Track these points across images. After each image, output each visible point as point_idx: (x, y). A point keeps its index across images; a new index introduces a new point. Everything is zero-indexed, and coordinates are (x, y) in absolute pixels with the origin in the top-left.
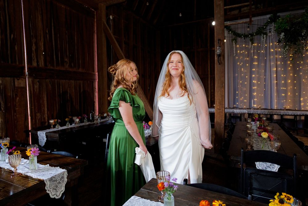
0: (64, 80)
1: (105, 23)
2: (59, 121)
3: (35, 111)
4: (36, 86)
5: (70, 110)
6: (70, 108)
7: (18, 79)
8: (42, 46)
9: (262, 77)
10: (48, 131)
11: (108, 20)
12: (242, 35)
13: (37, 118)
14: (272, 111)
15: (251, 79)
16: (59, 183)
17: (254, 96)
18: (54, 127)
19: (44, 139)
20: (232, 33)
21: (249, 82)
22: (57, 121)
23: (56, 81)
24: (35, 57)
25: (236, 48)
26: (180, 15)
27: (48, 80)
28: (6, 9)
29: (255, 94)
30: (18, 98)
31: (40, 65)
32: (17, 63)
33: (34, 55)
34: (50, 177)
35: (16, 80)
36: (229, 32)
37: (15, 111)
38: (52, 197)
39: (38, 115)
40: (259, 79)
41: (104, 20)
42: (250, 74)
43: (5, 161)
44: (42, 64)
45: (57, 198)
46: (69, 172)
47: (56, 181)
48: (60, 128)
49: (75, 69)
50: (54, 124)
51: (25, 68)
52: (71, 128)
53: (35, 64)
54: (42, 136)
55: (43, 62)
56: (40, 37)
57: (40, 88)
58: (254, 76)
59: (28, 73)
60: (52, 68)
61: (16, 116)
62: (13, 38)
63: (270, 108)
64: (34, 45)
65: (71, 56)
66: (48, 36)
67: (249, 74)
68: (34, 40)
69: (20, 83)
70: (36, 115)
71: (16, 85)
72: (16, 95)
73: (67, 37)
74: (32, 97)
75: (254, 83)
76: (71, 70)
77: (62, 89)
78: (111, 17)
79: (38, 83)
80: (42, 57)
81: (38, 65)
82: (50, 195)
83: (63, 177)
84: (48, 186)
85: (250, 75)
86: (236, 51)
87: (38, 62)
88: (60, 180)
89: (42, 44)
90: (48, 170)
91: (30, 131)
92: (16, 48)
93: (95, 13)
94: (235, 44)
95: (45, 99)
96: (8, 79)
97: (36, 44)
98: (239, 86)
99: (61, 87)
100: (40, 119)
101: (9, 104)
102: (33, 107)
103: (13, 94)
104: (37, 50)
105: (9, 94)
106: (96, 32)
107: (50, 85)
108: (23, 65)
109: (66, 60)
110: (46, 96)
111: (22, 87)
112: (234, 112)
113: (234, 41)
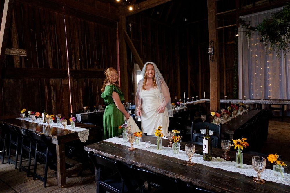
0: (94, 79)
1: (125, 31)
2: (89, 107)
3: (75, 101)
4: (75, 84)
5: (99, 101)
6: (99, 100)
7: (64, 80)
8: (79, 54)
9: (277, 68)
10: (82, 114)
11: (128, 28)
12: (256, 28)
13: (76, 106)
14: (288, 101)
15: (266, 70)
16: (85, 135)
17: (269, 86)
18: (86, 112)
19: (80, 119)
20: (245, 27)
21: (264, 74)
22: (88, 107)
23: (88, 79)
24: (74, 63)
25: (250, 41)
26: (186, 20)
27: (83, 79)
28: (56, 32)
29: (270, 85)
30: (64, 93)
31: (78, 69)
32: (63, 68)
33: (73, 61)
34: (80, 131)
35: (62, 80)
36: (243, 26)
37: (62, 101)
38: (81, 141)
39: (77, 104)
40: (274, 71)
41: (124, 28)
42: (265, 65)
43: (59, 125)
44: (78, 67)
45: (84, 142)
46: (90, 130)
47: (83, 133)
48: (90, 112)
49: (102, 69)
50: (86, 109)
51: (68, 71)
52: (97, 113)
53: (74, 68)
54: (79, 116)
55: (79, 66)
56: (77, 48)
57: (77, 85)
58: (269, 67)
59: (70, 75)
60: (85, 70)
61: (63, 104)
62: (60, 51)
63: (286, 99)
64: (73, 54)
65: (99, 59)
66: (82, 47)
67: (263, 66)
68: (73, 51)
69: (65, 82)
70: (75, 104)
71: (63, 84)
72: (63, 91)
73: (96, 45)
74: (73, 91)
75: (269, 74)
76: (99, 70)
77: (93, 85)
78: (130, 25)
79: (76, 81)
80: (79, 63)
81: (76, 68)
82: (81, 140)
83: (86, 132)
84: (79, 135)
85: (265, 67)
86: (250, 44)
87: (76, 66)
88: (85, 133)
89: (78, 53)
90: (79, 129)
91: (71, 114)
92: (62, 58)
93: (117, 24)
94: (249, 37)
95: (81, 93)
96: (58, 79)
97: (75, 53)
98: (254, 78)
99: (92, 84)
100: (78, 107)
101: (59, 96)
102: (73, 99)
103: (61, 90)
104: (75, 58)
105: (59, 90)
106: (118, 38)
107: (84, 82)
108: (67, 69)
109: (96, 63)
110: (82, 91)
111: (66, 85)
112: (243, 102)
113: (247, 35)
